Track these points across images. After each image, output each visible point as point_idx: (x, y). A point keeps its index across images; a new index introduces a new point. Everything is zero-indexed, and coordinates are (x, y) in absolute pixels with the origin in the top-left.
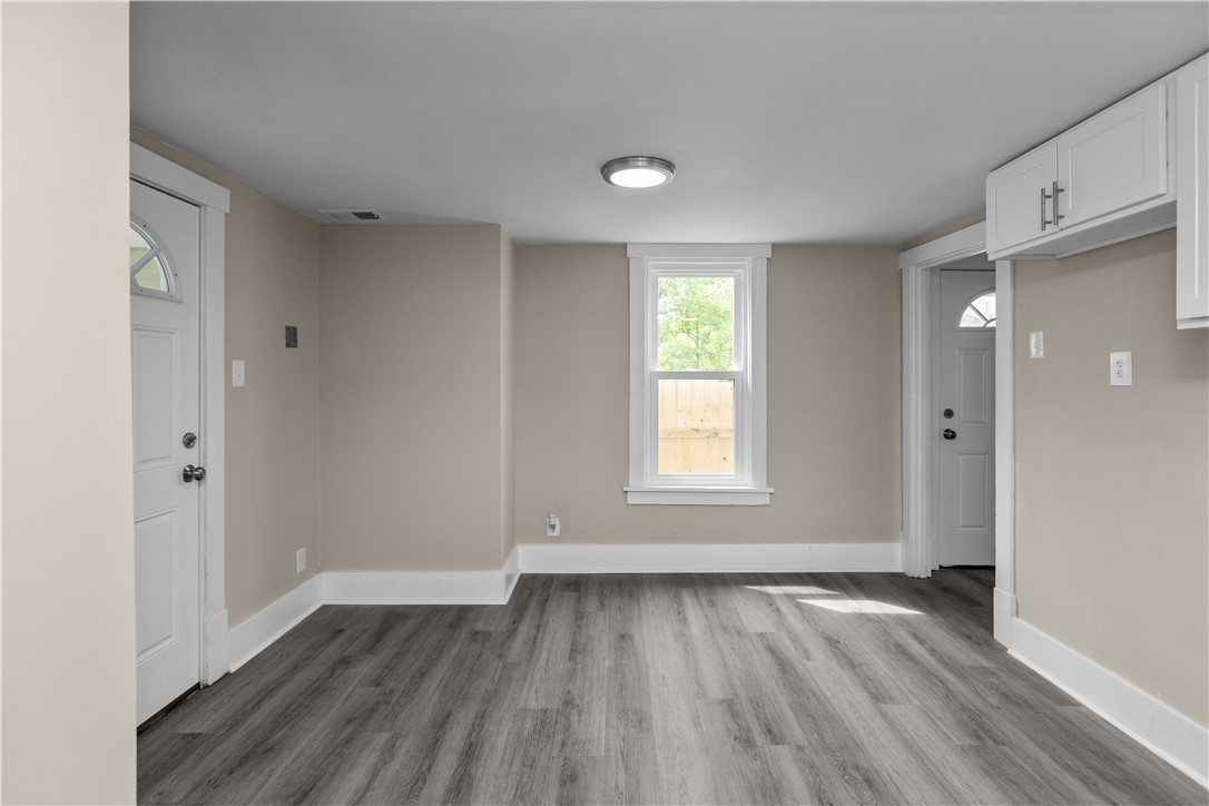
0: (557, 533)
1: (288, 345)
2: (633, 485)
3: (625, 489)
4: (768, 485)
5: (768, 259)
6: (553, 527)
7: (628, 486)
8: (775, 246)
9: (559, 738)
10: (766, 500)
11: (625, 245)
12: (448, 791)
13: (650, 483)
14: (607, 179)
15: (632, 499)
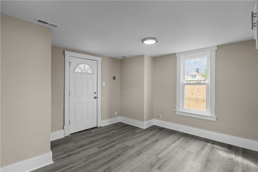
0: (161, 118)
1: (113, 79)
2: (177, 110)
3: (175, 110)
4: (215, 115)
5: (216, 50)
6: (160, 116)
7: (176, 110)
8: (218, 46)
9: (125, 150)
10: (215, 120)
11: (175, 54)
12: (104, 149)
13: (181, 110)
14: (143, 43)
15: (177, 113)
